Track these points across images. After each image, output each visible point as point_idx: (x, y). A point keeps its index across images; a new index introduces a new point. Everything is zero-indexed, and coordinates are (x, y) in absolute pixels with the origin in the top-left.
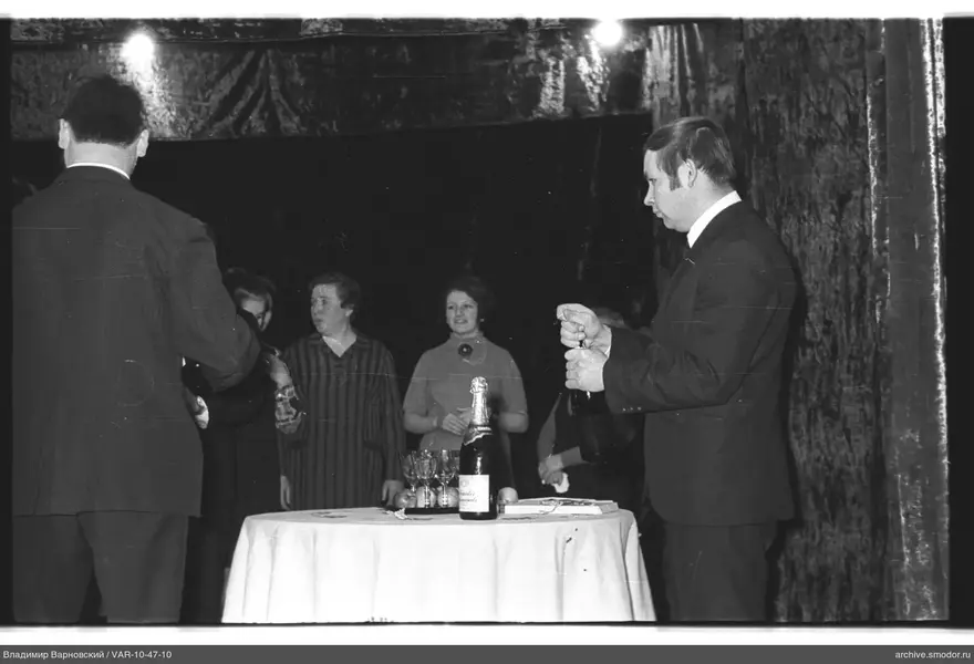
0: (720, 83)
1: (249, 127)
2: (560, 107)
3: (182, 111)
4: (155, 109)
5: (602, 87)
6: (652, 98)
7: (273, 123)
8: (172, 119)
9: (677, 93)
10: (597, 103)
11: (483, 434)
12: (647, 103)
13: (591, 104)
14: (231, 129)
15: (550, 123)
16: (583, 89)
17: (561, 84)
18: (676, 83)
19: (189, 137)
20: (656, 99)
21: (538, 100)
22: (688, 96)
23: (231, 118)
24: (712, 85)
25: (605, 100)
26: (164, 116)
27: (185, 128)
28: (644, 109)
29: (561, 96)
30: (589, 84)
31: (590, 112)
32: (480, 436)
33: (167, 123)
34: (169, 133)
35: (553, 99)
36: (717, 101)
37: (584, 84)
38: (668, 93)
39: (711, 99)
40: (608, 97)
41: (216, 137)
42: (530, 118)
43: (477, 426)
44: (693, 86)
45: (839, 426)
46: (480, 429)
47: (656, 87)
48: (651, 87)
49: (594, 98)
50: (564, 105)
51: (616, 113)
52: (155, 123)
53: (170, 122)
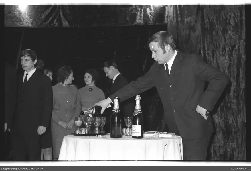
0: (188, 16)
1: (54, 24)
2: (142, 22)
3: (34, 19)
4: (26, 19)
5: (153, 16)
6: (167, 20)
7: (60, 23)
8: (31, 21)
9: (175, 18)
10: (152, 21)
11: (139, 112)
12: (166, 21)
13: (150, 21)
14: (48, 25)
15: (139, 26)
16: (148, 17)
17: (142, 15)
18: (175, 16)
19: (36, 27)
20: (168, 20)
21: (136, 19)
22: (178, 19)
23: (48, 22)
24: (185, 16)
25: (154, 20)
26: (29, 20)
27: (35, 24)
28: (165, 23)
29: (142, 18)
30: (150, 15)
31: (150, 23)
32: (139, 113)
33: (30, 22)
34: (30, 25)
35: (140, 19)
36: (187, 21)
37: (148, 15)
38: (172, 19)
39: (186, 20)
40: (155, 19)
41: (44, 27)
42: (134, 24)
43: (138, 110)
44: (180, 17)
45: (230, 111)
46: (139, 111)
47: (169, 17)
48: (167, 17)
49: (151, 20)
50: (143, 21)
51: (157, 24)
52: (26, 22)
53: (31, 22)
